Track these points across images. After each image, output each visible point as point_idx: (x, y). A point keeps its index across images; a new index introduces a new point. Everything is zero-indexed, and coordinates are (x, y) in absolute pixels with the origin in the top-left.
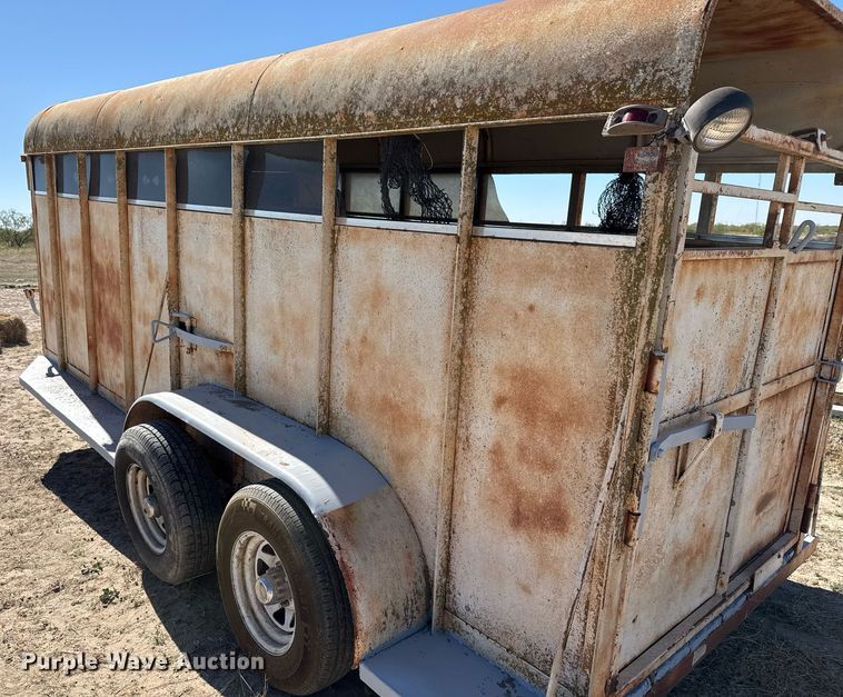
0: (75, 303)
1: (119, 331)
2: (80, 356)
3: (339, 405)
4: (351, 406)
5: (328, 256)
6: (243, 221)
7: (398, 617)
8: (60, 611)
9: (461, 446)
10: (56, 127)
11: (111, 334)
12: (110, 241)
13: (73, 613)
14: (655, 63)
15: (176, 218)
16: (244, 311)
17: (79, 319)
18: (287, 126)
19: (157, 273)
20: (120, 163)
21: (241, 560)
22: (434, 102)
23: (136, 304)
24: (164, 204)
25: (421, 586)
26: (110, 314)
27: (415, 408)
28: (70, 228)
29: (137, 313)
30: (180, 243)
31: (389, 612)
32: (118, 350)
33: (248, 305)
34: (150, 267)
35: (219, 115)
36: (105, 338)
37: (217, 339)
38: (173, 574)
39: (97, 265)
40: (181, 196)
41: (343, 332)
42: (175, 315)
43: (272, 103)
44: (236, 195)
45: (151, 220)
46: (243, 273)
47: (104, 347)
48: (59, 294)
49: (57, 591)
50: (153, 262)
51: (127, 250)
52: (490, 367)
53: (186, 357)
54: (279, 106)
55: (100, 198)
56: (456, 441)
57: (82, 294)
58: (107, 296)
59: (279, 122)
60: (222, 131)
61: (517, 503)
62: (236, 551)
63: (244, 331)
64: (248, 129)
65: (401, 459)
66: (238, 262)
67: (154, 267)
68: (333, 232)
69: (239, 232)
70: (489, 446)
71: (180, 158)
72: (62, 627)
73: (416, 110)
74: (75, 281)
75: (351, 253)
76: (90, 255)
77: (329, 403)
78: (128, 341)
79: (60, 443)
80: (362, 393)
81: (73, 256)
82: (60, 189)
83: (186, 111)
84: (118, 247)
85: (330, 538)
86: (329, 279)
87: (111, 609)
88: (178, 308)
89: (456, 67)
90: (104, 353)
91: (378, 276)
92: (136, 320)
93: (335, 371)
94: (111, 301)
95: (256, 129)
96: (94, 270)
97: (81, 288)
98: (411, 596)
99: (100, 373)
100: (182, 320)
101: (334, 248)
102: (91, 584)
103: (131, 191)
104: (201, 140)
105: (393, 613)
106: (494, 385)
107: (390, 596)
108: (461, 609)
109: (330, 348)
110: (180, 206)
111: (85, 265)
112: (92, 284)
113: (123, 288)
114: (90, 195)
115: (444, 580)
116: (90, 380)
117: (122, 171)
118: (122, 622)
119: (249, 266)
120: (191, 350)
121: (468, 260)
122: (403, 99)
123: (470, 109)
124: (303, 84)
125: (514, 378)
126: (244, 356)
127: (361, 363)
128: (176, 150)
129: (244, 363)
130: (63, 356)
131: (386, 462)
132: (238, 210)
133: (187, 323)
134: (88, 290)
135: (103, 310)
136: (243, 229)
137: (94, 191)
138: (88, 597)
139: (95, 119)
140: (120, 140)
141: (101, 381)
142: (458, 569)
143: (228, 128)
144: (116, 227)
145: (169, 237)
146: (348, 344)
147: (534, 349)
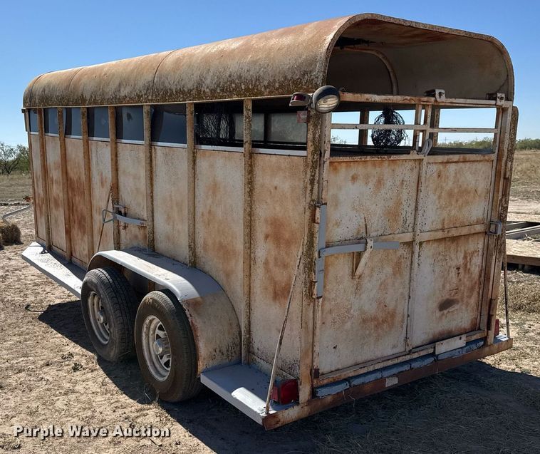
0: (57, 205)
1: (85, 219)
2: (60, 240)
3: (199, 250)
4: (205, 250)
5: (191, 166)
6: (151, 148)
7: (223, 354)
8: (50, 373)
9: (252, 262)
10: (44, 90)
11: (80, 223)
12: (79, 164)
13: (57, 374)
14: (311, 72)
15: (116, 148)
16: (152, 201)
17: (59, 215)
18: (171, 95)
19: (106, 182)
20: (83, 115)
21: (147, 335)
22: (233, 85)
23: (94, 202)
24: (109, 140)
25: (237, 341)
26: (79, 209)
27: (233, 246)
28: (53, 156)
29: (95, 208)
30: (118, 162)
31: (217, 350)
32: (84, 233)
33: (155, 197)
34: (102, 178)
35: (137, 87)
36: (76, 226)
37: (139, 219)
38: (113, 354)
39: (71, 179)
40: (119, 135)
41: (200, 209)
42: (116, 206)
43: (163, 82)
44: (147, 134)
45: (102, 149)
46: (151, 179)
47: (76, 232)
48: (47, 200)
49: (48, 365)
50: (104, 175)
51: (88, 168)
52: (262, 219)
53: (123, 232)
54: (167, 84)
55: (72, 136)
56: (250, 260)
57: (61, 199)
58: (77, 199)
59: (168, 93)
60: (139, 97)
61: (275, 287)
62: (145, 329)
63: (153, 213)
64: (152, 96)
65: (228, 275)
66: (148, 173)
67: (104, 178)
68: (194, 153)
69: (148, 155)
70: (263, 261)
71: (118, 112)
72: (51, 379)
73: (227, 89)
74: (57, 191)
75: (203, 164)
76: (67, 173)
77: (195, 250)
78: (89, 226)
79: (47, 300)
80: (210, 242)
81: (55, 174)
82: (47, 130)
83: (120, 85)
84: (83, 167)
85: (186, 311)
86: (192, 179)
87: (78, 373)
88: (118, 202)
89: (242, 69)
90: (76, 236)
91: (215, 175)
92: (94, 212)
93: (197, 230)
94: (79, 202)
95: (156, 96)
96: (69, 182)
97: (61, 195)
98: (231, 344)
99: (73, 249)
100: (120, 209)
101: (194, 161)
102: (67, 363)
103: (90, 132)
104: (128, 102)
105: (220, 351)
106: (264, 229)
107: (218, 342)
108: (256, 351)
109: (194, 218)
110: (118, 140)
111: (63, 179)
112: (68, 192)
113: (86, 192)
114: (66, 134)
115: (248, 336)
116: (66, 255)
117: (85, 119)
118: (84, 377)
119: (154, 174)
120: (125, 227)
121: (251, 165)
122: (221, 84)
123: (247, 90)
124: (178, 72)
125: (272, 224)
126: (153, 228)
127: (209, 225)
128: (115, 107)
129: (153, 232)
130: (49, 241)
131: (221, 278)
132: (148, 143)
133: (123, 211)
134: (65, 196)
135: (74, 208)
136: (151, 153)
137: (68, 131)
138: (65, 368)
139: (68, 86)
140: (83, 100)
141: (74, 255)
142: (253, 329)
143: (142, 95)
144: (81, 155)
145: (112, 160)
146: (202, 215)
147: (278, 208)
